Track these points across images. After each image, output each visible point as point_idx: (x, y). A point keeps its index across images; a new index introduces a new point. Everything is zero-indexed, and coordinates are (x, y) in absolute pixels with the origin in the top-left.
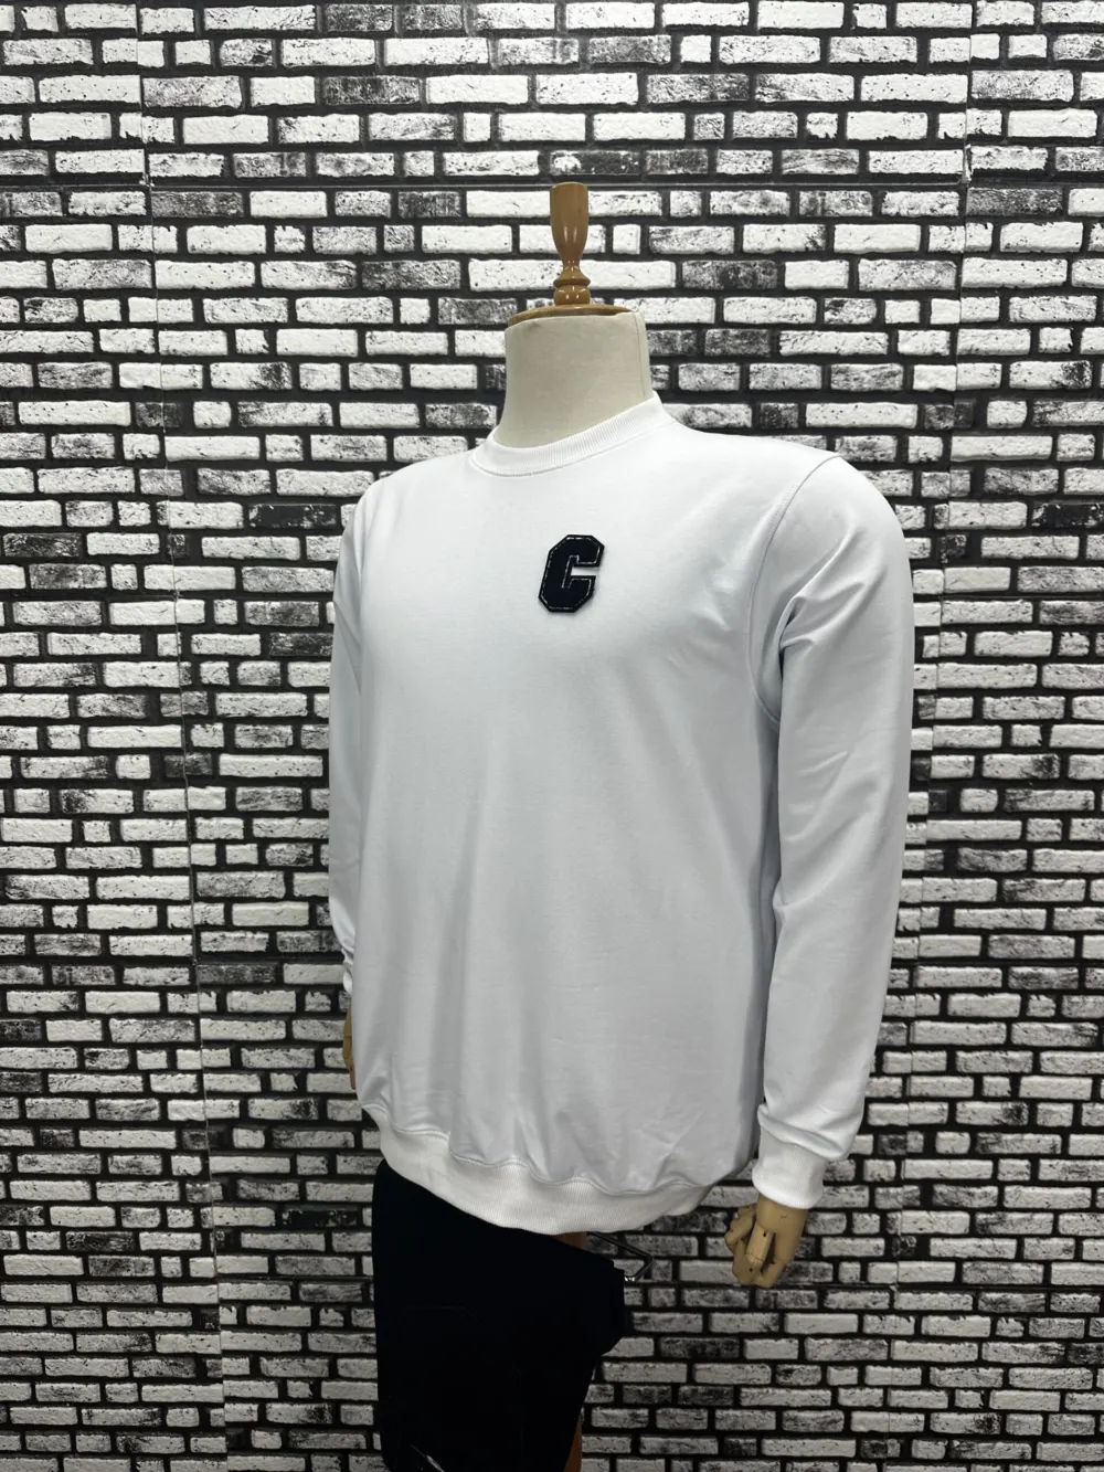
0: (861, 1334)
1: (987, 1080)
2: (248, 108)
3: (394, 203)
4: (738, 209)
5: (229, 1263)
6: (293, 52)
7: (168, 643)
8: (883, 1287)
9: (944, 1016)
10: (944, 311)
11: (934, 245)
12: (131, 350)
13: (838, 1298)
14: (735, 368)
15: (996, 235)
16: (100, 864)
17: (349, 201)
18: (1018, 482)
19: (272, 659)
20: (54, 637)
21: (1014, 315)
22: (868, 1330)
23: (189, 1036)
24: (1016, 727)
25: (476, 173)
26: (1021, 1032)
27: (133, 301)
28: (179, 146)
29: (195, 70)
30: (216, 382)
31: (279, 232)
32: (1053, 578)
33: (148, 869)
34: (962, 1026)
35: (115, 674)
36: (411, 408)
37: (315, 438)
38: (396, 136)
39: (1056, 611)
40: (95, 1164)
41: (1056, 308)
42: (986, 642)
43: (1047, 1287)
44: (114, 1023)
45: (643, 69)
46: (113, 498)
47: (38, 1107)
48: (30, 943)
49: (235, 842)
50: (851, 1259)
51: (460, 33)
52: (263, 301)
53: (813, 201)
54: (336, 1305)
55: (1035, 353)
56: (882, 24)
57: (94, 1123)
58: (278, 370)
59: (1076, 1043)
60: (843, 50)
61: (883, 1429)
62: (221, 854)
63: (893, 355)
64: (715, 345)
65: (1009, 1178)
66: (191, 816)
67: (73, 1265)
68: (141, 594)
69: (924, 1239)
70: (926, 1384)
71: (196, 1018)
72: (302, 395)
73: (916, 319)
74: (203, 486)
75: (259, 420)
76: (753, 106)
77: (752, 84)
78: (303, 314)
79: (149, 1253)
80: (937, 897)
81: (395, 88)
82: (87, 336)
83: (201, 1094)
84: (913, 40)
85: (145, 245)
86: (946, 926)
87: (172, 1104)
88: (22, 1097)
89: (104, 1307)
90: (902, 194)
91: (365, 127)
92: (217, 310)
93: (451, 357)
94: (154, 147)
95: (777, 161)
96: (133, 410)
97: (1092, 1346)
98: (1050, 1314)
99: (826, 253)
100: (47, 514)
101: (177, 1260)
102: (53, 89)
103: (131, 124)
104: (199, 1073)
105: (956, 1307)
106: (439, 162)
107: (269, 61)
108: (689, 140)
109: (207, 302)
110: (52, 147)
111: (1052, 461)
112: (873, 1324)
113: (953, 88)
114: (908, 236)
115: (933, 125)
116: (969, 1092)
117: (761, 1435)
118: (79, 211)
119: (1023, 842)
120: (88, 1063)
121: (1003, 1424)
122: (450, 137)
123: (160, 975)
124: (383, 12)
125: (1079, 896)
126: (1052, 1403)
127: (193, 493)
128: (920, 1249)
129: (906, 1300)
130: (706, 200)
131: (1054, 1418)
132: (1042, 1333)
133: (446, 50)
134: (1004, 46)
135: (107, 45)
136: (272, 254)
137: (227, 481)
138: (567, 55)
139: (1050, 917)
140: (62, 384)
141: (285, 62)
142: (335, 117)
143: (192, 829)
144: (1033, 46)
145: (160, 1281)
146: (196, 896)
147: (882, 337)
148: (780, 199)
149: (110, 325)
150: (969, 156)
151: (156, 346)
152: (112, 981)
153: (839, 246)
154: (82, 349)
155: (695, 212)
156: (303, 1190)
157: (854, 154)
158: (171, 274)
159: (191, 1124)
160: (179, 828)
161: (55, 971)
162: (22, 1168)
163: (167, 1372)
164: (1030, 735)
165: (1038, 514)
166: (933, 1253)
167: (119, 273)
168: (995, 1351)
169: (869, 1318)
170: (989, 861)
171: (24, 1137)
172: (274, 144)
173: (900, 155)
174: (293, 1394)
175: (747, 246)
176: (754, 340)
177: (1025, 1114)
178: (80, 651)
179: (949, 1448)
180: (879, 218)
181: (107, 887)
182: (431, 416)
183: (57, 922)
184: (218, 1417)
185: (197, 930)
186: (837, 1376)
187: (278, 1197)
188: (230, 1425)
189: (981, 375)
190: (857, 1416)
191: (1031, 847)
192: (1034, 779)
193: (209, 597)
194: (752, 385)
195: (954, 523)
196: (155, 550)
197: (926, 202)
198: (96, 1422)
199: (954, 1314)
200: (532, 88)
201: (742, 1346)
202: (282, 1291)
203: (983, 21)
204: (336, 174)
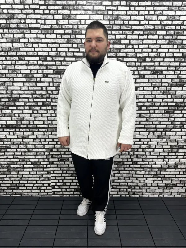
0: (129, 173)
1: (144, 142)
2: (54, 19)
3: (72, 32)
4: (115, 33)
5: (52, 166)
6: (59, 12)
7: (44, 88)
8: (132, 168)
9: (139, 135)
10: (141, 47)
11: (140, 38)
12: (39, 50)
13: (126, 169)
14: (115, 53)
15: (147, 37)
16: (36, 116)
17: (67, 32)
18: (150, 68)
19: (57, 90)
20: (29, 87)
21: (150, 47)
22: (130, 173)
23: (47, 137)
24: (149, 99)
25: (83, 28)
26: (149, 137)
27: (39, 44)
28: (45, 24)
29: (47, 14)
30: (50, 55)
31: (58, 35)
32: (154, 81)
33: (42, 117)
34: (141, 136)
35: (37, 92)
36: (74, 58)
37: (62, 62)
38: (73, 23)
39: (154, 85)
40: (35, 153)
41: (155, 46)
42: (145, 89)
43: (152, 168)
44: (38, 136)
45: (104, 15)
46: (37, 69)
47: (28, 147)
48: (27, 126)
49: (53, 113)
50: (128, 164)
51: (81, 10)
52: (56, 44)
53: (125, 32)
54: (65, 170)
55: (152, 52)
56: (134, 10)
57: (35, 148)
58: (58, 53)
59: (155, 138)
60: (129, 13)
61: (132, 185)
62: (51, 115)
63: (134, 52)
64: (112, 51)
65: (147, 154)
66: (47, 110)
67: (32, 166)
68: (40, 82)
69: (137, 162)
70: (137, 180)
71: (48, 135)
72: (60, 56)
73: (137, 48)
74: (48, 68)
75: (55, 60)
76: (118, 20)
77: (117, 17)
78: (61, 46)
79: (42, 164)
80: (139, 120)
81: (72, 17)
82: (33, 49)
83: (49, 145)
84: (138, 12)
85: (41, 37)
86: (140, 124)
87: (45, 146)
88: (26, 145)
89: (36, 171)
90: (136, 32)
91: (69, 22)
92: (50, 45)
93: (79, 52)
94: (42, 24)
95: (120, 27)
96: (39, 58)
97: (157, 175)
98: (152, 171)
99: (126, 39)
100: (28, 71)
101: (46, 165)
102: (29, 16)
103: (39, 21)
104: (49, 142)
105: (141, 170)
106: (78, 27)
107: (56, 13)
108: (109, 24)
109: (49, 44)
110: (28, 24)
111: (154, 66)
112: (131, 172)
113: (142, 18)
114: (136, 37)
115: (140, 23)
116: (142, 144)
117: (117, 186)
118: (32, 32)
119: (149, 113)
120: (34, 141)
121: (146, 184)
122: (79, 23)
123: (44, 130)
124: (71, 7)
125: (156, 120)
126: (152, 182)
127: (47, 69)
128: (136, 163)
129: (135, 169)
130: (111, 32)
131: (152, 184)
132: (151, 173)
133: (79, 12)
134: (149, 13)
135: (36, 10)
136: (57, 38)
137: (51, 67)
138: (94, 13)
139: (152, 123)
140: (30, 55)
141: (58, 13)
142: (65, 20)
143: (47, 112)
144: (152, 12)
145: (43, 168)
146: (48, 120)
147: (133, 50)
148: (121, 32)
149: (36, 47)
150: (144, 27)
151: (42, 50)
152: (37, 131)
153: (128, 38)
154: (33, 50)
155: (110, 34)
156: (61, 156)
157: (130, 26)
158: (44, 41)
159: (47, 148)
160: (46, 112)
161: (30, 129)
162: (26, 154)
163: (44, 179)
164: (150, 100)
165: (152, 72)
166: (138, 164)
167: (37, 40)
168: (145, 176)
169: (130, 172)
170: (145, 116)
171: (26, 150)
172: (57, 24)
173: (136, 26)
174: (60, 182)
175: (116, 38)
176: (117, 50)
177: (149, 147)
178: (33, 89)
179: (140, 187)
180: (133, 35)
181: (37, 119)
182: (77, 59)
183: (31, 123)
184: (51, 185)
185: (48, 124)
186: (126, 179)
187: (58, 157)
188: (52, 186)
189: (145, 55)
190: (129, 184)
191: (150, 114)
192: (151, 106)
193: (49, 82)
194: (117, 56)
195: (142, 73)
196: (42, 76)
197: (139, 33)
198: (36, 185)
199: (140, 171)
200: (90, 17)
201: (115, 175)
202: (59, 169)
203: (146, 9)
204: (65, 28)
